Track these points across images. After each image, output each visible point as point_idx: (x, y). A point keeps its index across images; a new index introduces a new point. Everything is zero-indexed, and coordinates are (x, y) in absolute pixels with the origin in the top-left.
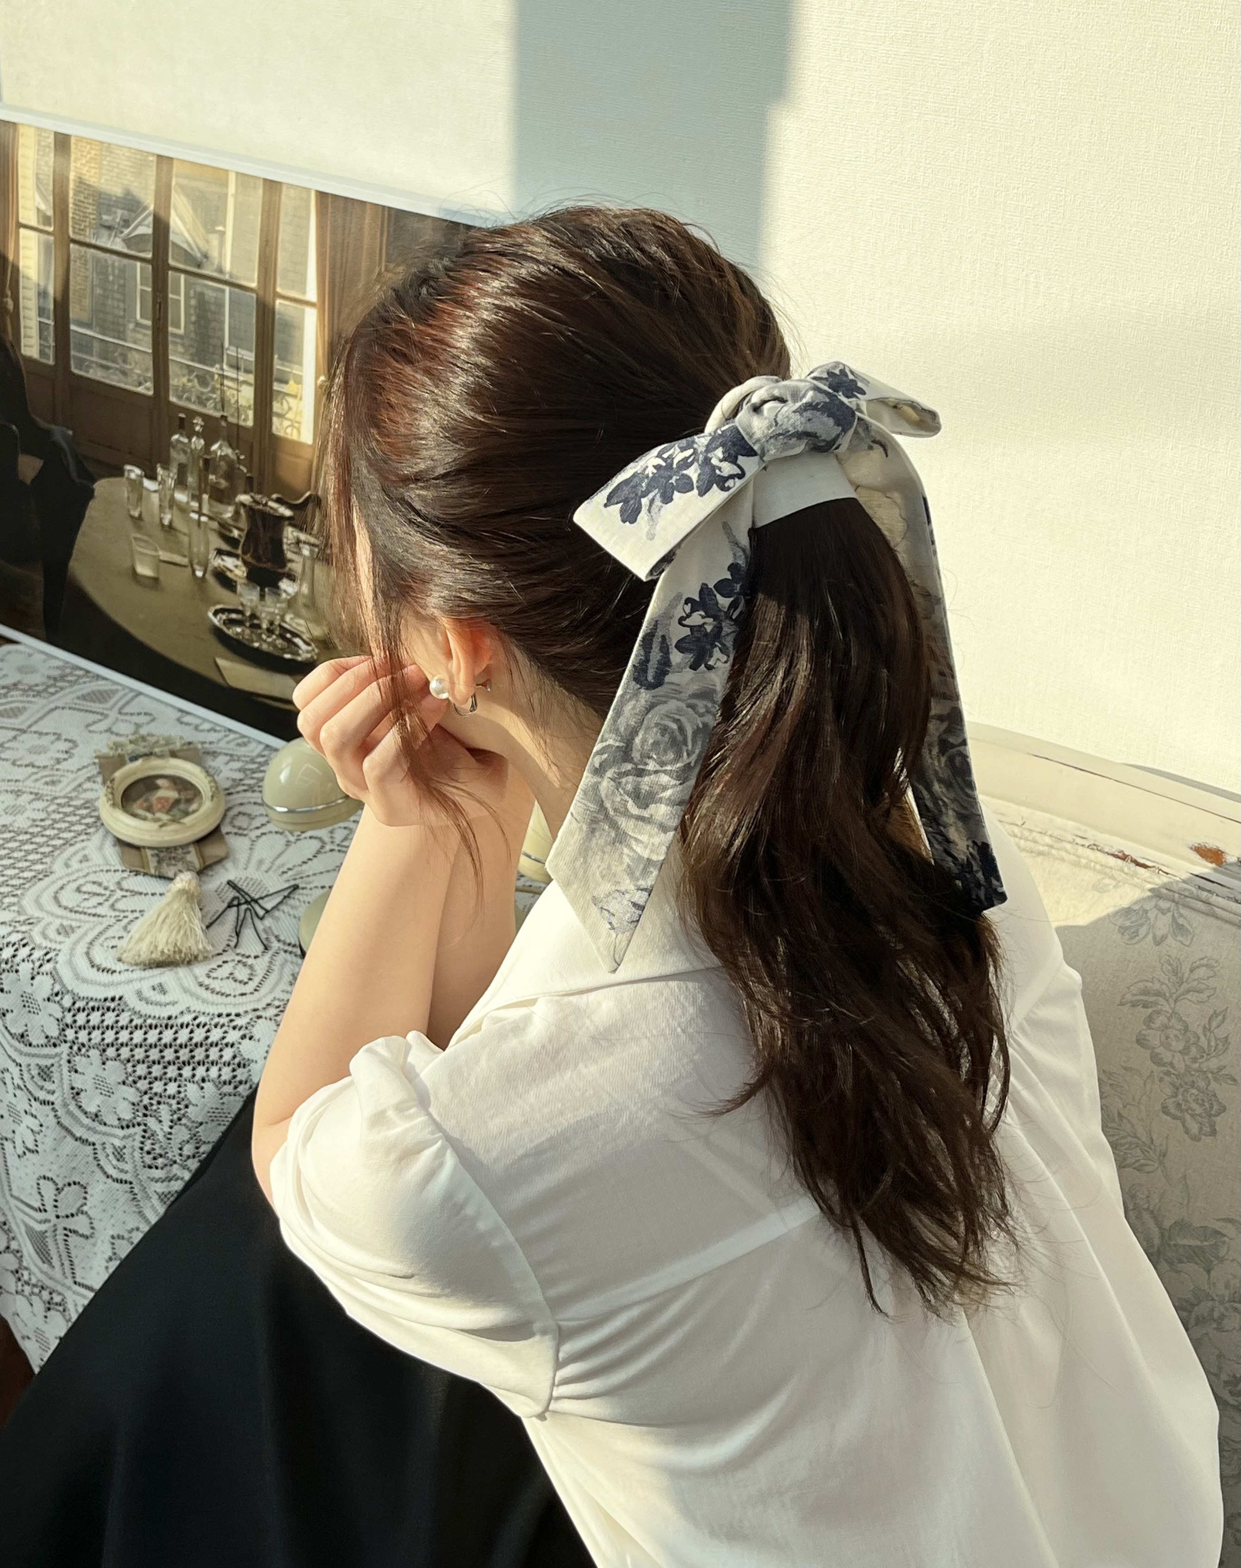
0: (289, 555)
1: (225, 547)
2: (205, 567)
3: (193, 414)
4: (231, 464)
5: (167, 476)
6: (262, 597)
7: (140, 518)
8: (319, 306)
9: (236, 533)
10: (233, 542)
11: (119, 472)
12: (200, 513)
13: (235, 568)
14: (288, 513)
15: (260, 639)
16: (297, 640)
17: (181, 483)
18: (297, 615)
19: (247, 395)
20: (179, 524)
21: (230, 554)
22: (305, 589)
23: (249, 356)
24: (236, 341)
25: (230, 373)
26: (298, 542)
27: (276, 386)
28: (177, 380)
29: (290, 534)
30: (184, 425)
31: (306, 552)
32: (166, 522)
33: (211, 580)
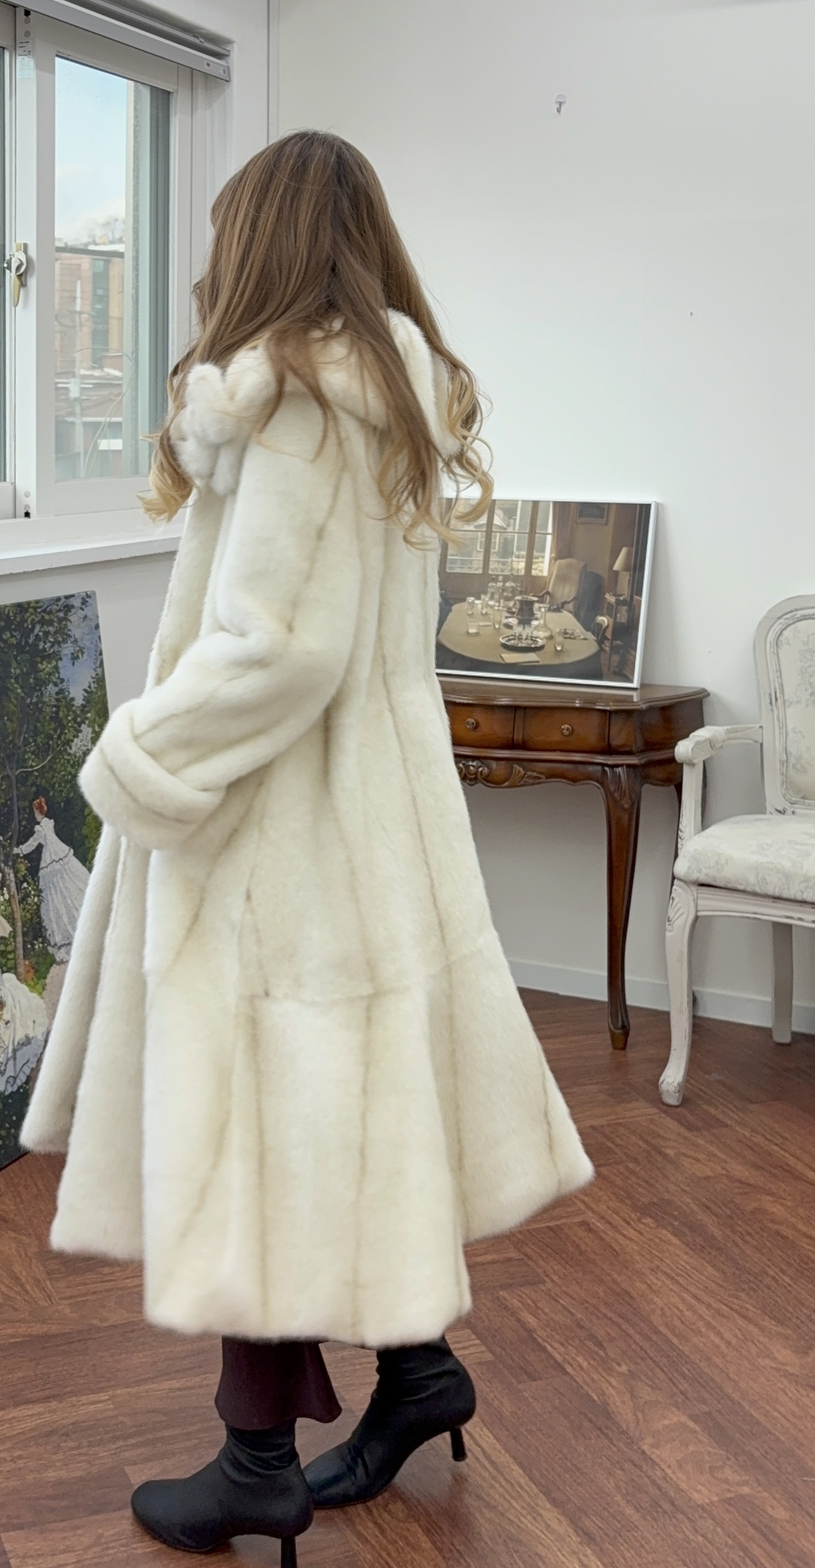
0: (536, 612)
1: (509, 615)
2: (500, 623)
3: (499, 575)
4: (512, 587)
5: (485, 598)
6: (524, 628)
7: (472, 614)
8: (553, 534)
9: (514, 610)
10: (513, 613)
11: (464, 600)
12: (499, 606)
13: (513, 621)
14: (535, 599)
15: (522, 642)
16: (538, 640)
17: (492, 598)
18: (538, 631)
19: (522, 565)
20: (490, 611)
21: (510, 617)
22: (542, 622)
23: (524, 553)
24: (519, 549)
25: (514, 559)
26: (540, 608)
27: (534, 560)
28: (491, 566)
29: (536, 606)
30: (495, 579)
31: (543, 610)
32: (484, 612)
33: (502, 627)
